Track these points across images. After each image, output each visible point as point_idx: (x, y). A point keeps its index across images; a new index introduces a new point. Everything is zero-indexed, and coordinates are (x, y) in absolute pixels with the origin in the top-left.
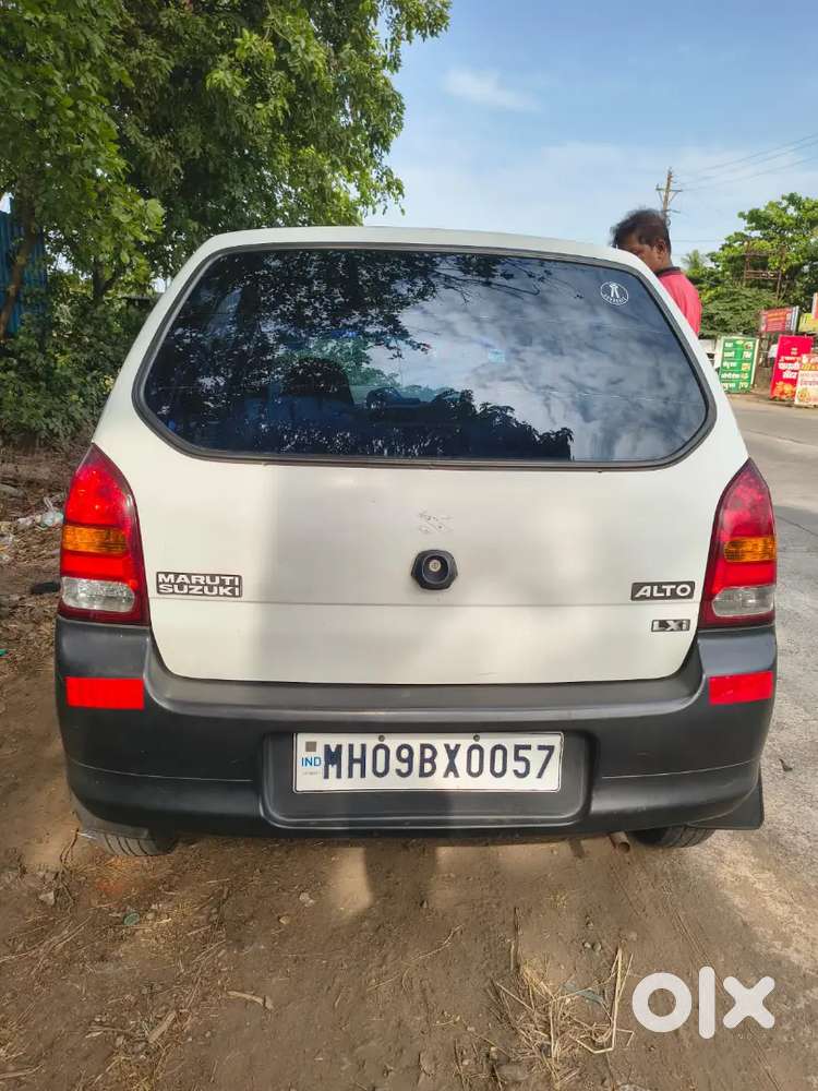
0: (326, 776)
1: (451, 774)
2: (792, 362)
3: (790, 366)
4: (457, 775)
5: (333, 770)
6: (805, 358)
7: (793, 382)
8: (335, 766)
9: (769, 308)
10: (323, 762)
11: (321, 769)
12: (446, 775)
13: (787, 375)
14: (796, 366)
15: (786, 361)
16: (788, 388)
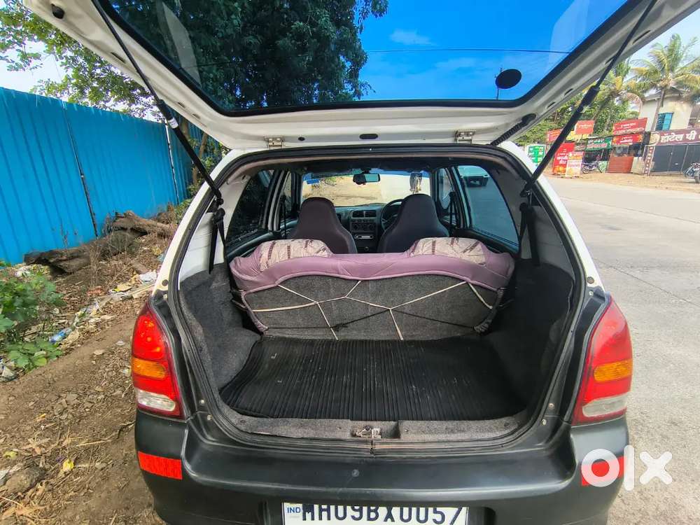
0: (305, 519)
1: (389, 520)
2: (564, 156)
3: (562, 158)
4: (393, 520)
5: (308, 515)
6: (571, 154)
7: (564, 166)
8: (310, 513)
9: (551, 130)
10: (302, 511)
11: (301, 514)
12: (386, 520)
13: (561, 162)
14: (566, 158)
15: (560, 156)
16: (561, 169)
